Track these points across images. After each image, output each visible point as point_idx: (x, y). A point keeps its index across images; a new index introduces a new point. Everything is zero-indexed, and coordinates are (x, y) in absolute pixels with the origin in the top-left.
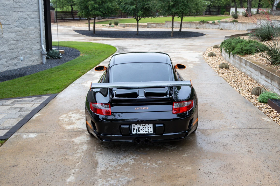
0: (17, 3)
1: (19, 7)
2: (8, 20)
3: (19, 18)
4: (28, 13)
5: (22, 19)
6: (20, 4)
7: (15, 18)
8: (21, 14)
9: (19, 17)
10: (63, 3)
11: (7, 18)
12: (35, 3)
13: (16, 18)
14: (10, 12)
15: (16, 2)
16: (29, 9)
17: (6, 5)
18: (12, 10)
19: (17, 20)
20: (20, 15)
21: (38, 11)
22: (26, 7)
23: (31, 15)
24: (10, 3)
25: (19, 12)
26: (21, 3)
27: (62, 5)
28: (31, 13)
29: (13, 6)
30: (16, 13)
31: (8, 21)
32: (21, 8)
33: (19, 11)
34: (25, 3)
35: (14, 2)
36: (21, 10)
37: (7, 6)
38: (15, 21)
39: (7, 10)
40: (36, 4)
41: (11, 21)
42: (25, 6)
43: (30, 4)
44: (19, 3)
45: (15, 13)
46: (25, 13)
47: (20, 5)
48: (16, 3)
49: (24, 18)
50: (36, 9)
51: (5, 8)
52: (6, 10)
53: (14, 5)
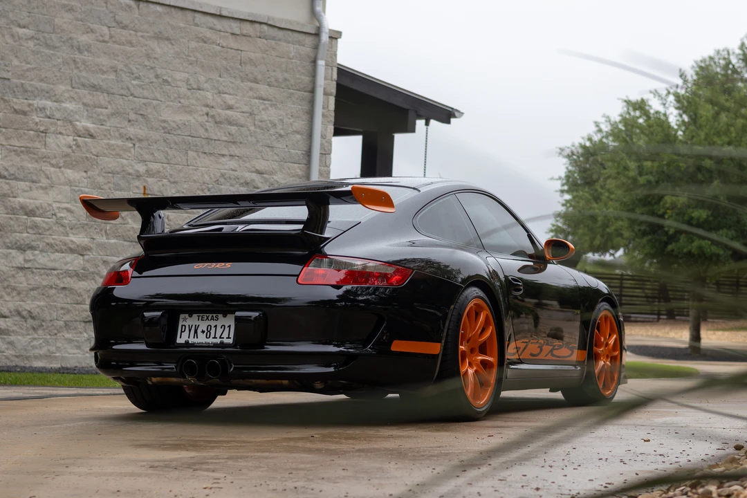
0: (221, 122)
1: (225, 138)
2: (174, 182)
3: (222, 180)
4: (261, 165)
5: (232, 185)
6: (233, 129)
7: (206, 176)
8: (233, 164)
9: (223, 175)
10: (607, 227)
11: (172, 172)
12: (298, 133)
13: (207, 178)
14: (189, 152)
15: (218, 120)
16: (268, 149)
17: (173, 125)
18: (196, 146)
19: (210, 186)
20: (226, 167)
21: (305, 162)
22: (258, 141)
23: (272, 173)
24: (193, 121)
25: (223, 155)
26: (236, 125)
27: (602, 236)
28: (275, 166)
29: (202, 132)
30: (212, 158)
31: (173, 185)
32: (234, 143)
33: (225, 152)
34: (252, 128)
35: (210, 119)
36: (234, 150)
37: (179, 132)
38: (204, 187)
39: (176, 143)
40: (299, 137)
41: (185, 186)
42: (253, 140)
43: (272, 131)
44: (230, 123)
45: (207, 161)
46: (248, 165)
47: (234, 132)
48: (216, 123)
49: (242, 181)
50: (298, 152)
51: (168, 136)
52: (172, 145)
53: (206, 130)
